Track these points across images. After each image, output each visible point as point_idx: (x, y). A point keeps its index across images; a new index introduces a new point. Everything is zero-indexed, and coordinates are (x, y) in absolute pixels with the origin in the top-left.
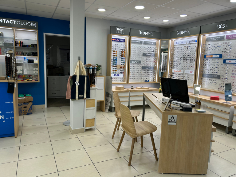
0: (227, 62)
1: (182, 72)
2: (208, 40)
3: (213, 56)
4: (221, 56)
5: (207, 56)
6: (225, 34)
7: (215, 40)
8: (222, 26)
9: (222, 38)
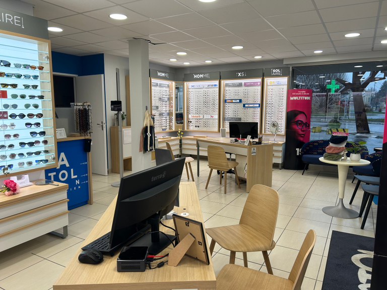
0: (246, 106)
1: (201, 117)
2: (227, 85)
3: (234, 101)
4: (241, 101)
5: (227, 101)
6: (243, 81)
7: (234, 85)
8: (241, 74)
9: (240, 85)
